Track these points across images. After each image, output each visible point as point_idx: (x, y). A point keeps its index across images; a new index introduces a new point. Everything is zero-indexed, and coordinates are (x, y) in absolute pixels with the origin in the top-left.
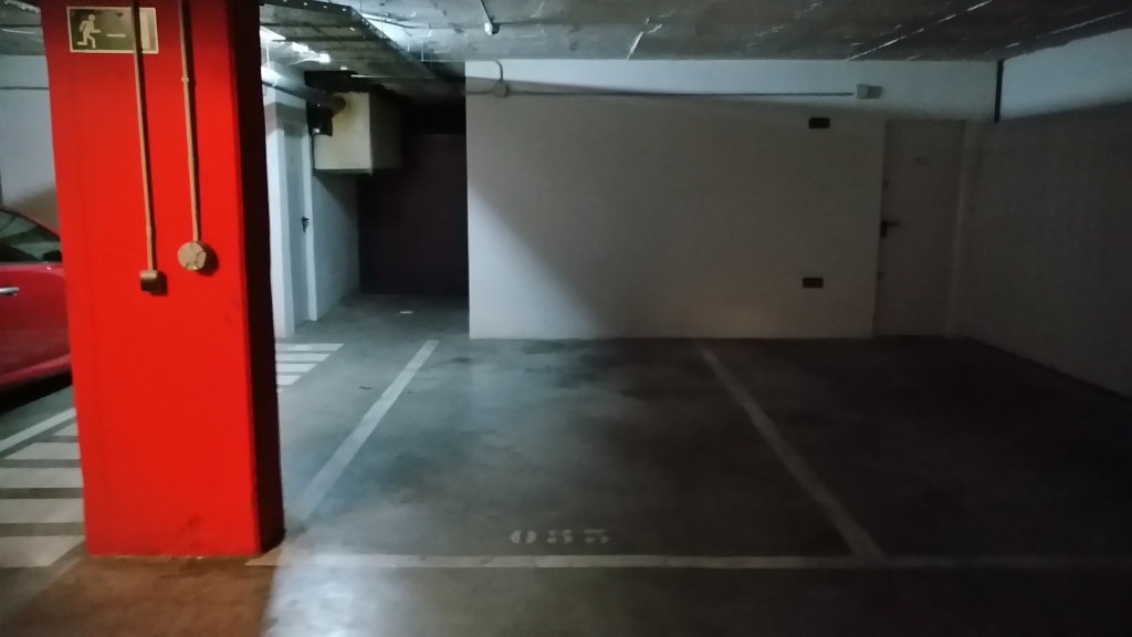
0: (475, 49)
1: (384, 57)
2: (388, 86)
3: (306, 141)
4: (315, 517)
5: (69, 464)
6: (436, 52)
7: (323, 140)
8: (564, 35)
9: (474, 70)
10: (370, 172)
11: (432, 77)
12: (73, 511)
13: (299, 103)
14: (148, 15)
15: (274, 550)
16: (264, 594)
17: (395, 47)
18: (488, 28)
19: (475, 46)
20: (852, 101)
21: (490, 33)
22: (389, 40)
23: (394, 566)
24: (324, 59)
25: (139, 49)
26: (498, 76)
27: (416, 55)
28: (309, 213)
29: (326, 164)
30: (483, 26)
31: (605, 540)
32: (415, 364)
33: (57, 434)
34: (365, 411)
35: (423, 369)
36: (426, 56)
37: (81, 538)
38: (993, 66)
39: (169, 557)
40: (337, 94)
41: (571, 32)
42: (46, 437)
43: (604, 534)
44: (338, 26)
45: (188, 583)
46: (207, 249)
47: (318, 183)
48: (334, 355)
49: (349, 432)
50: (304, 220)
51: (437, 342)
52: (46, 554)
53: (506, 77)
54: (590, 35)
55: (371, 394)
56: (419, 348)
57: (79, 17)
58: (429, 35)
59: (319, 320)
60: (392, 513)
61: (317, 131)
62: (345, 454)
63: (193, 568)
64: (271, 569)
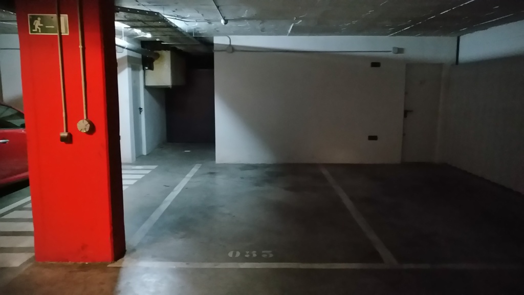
0: (218, 31)
1: (175, 34)
2: (179, 48)
3: (141, 72)
4: (141, 245)
5: (28, 220)
6: (200, 32)
7: (149, 72)
8: (258, 25)
9: (218, 40)
10: (171, 87)
11: (199, 43)
12: (30, 242)
13: (139, 56)
14: (64, 18)
15: (120, 260)
16: (115, 280)
17: (180, 30)
18: (223, 22)
19: (217, 29)
20: (391, 54)
21: (224, 24)
22: (177, 27)
23: (175, 267)
24: (149, 36)
25: (60, 33)
26: (228, 43)
27: (191, 34)
28: (142, 106)
29: (150, 83)
30: (220, 21)
31: (271, 255)
32: (189, 175)
33: (26, 206)
34: (166, 197)
35: (193, 177)
36: (195, 34)
37: (33, 254)
38: (455, 39)
39: (73, 263)
40: (155, 52)
41: (261, 23)
42: (20, 208)
43: (271, 253)
44: (154, 21)
45: (80, 275)
46: (90, 123)
47: (147, 92)
48: (153, 170)
49: (157, 206)
50: (141, 109)
51: (201, 165)
52: (17, 261)
53: (232, 44)
54: (270, 25)
55: (169, 189)
56: (192, 168)
57: (34, 19)
58: (196, 25)
59: (147, 155)
60: (176, 243)
61: (147, 68)
62: (156, 216)
63: (83, 268)
64: (118, 269)
